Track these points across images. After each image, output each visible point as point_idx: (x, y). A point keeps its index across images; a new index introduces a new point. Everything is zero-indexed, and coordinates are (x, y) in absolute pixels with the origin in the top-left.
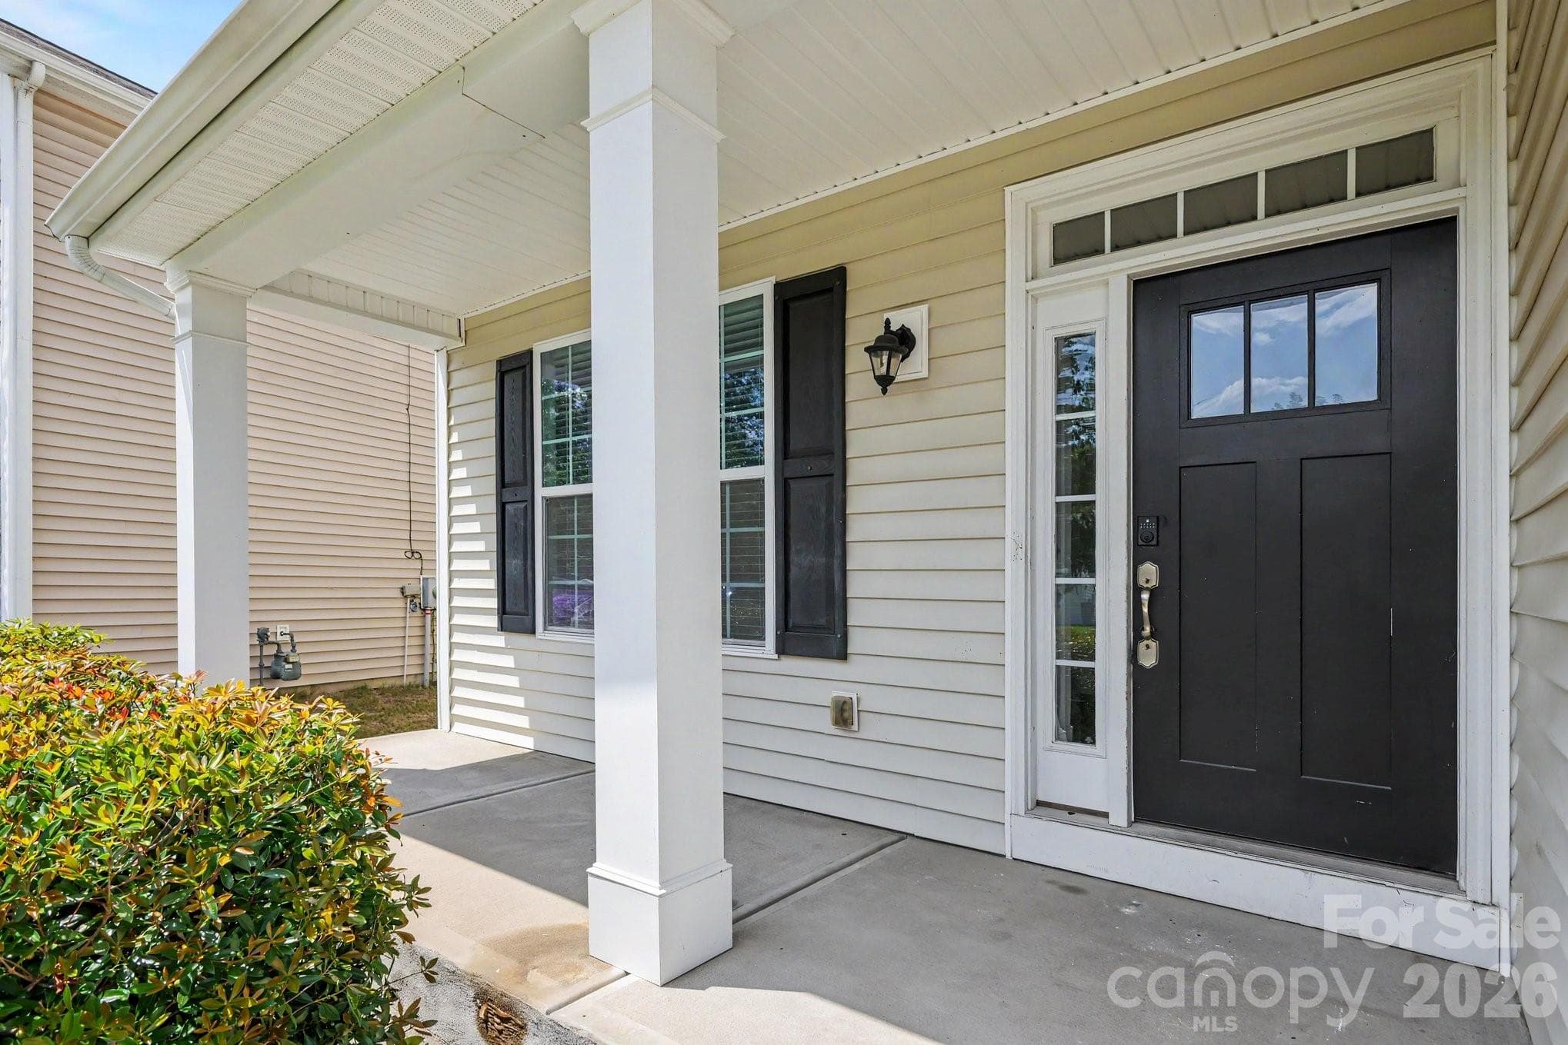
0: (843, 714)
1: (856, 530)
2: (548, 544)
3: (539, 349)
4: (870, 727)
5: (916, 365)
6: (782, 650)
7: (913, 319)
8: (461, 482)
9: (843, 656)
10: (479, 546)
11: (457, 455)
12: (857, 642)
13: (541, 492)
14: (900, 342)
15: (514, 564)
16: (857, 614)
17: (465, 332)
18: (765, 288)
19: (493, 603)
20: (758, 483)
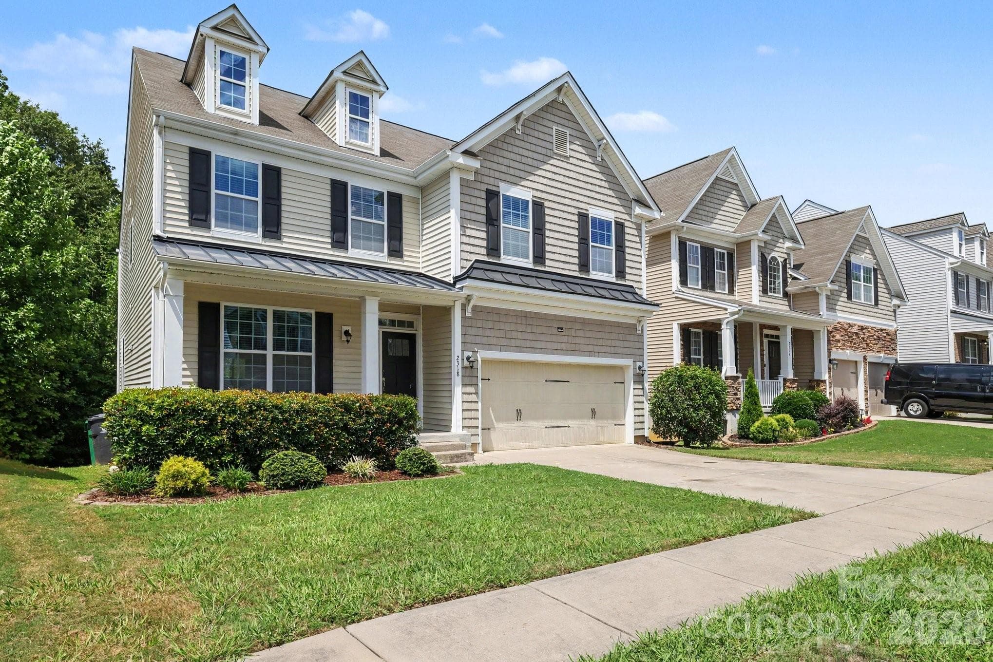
1: (335, 369)
3: (223, 304)
5: (352, 337)
7: (350, 329)
10: (188, 373)
13: (223, 350)
16: (335, 387)
18: (313, 312)
20: (310, 357)
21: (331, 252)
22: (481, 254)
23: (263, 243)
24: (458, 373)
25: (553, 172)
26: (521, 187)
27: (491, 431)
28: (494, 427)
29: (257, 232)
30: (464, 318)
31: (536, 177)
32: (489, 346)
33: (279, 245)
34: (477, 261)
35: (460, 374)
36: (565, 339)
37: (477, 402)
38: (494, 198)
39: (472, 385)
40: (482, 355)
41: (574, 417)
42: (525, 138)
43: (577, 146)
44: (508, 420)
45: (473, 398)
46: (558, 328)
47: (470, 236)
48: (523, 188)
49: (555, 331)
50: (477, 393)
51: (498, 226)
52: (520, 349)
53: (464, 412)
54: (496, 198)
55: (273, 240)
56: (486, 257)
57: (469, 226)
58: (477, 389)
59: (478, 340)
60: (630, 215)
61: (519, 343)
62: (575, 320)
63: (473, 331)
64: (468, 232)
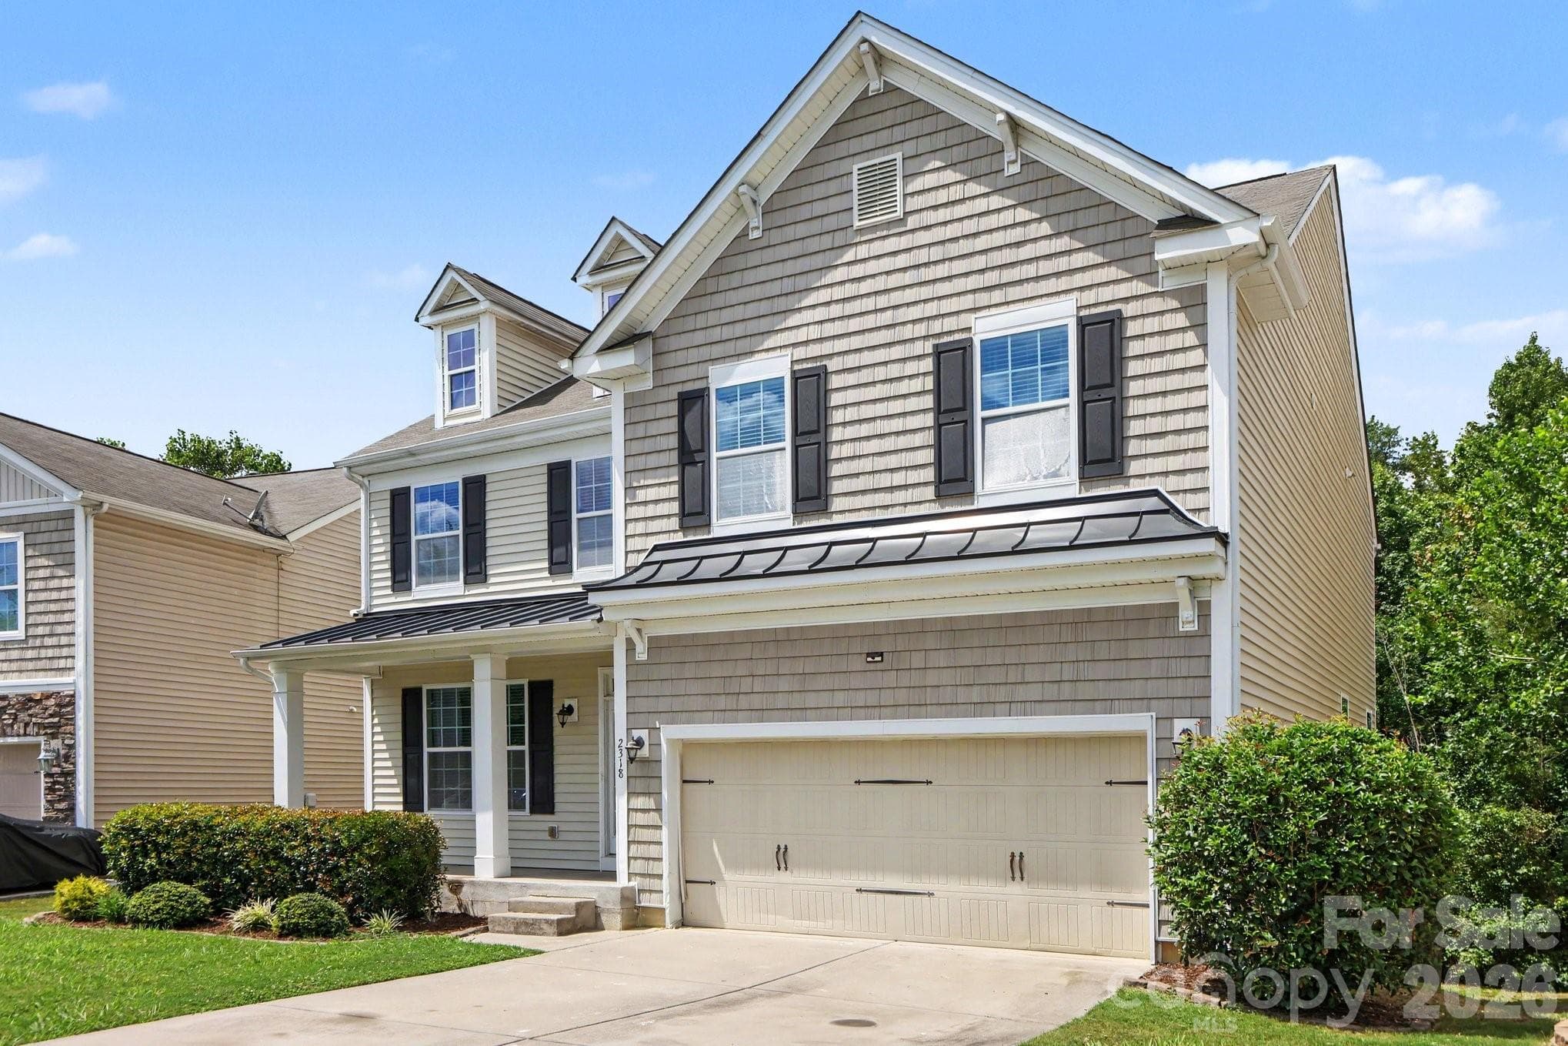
0: (553, 832)
1: (557, 770)
2: (429, 771)
3: (425, 688)
4: (562, 836)
5: (574, 717)
6: (532, 812)
7: (574, 703)
8: (378, 733)
9: (552, 812)
10: (395, 781)
11: (376, 721)
12: (558, 807)
13: (427, 750)
14: (569, 710)
15: (412, 781)
16: (558, 799)
17: (384, 672)
18: (525, 682)
19: (401, 799)
20: (523, 752)
21: (549, 583)
22: (669, 529)
23: (467, 593)
24: (620, 771)
25: (853, 280)
26: (764, 355)
27: (716, 887)
28: (723, 879)
29: (458, 580)
30: (631, 664)
31: (804, 313)
32: (689, 715)
33: (484, 590)
34: (656, 548)
35: (625, 773)
36: (890, 679)
37: (660, 827)
38: (694, 404)
39: (648, 794)
40: (669, 733)
41: (946, 871)
42: (776, 236)
43: (935, 175)
44: (756, 866)
45: (652, 818)
46: (868, 655)
47: (645, 503)
48: (771, 354)
49: (858, 663)
50: (658, 810)
51: (706, 464)
52: (761, 714)
53: (633, 847)
54: (700, 402)
55: (476, 586)
56: (680, 534)
57: (642, 483)
58: (659, 803)
59: (663, 704)
60: (1149, 276)
61: (757, 701)
62: (922, 627)
63: (652, 689)
64: (641, 496)
